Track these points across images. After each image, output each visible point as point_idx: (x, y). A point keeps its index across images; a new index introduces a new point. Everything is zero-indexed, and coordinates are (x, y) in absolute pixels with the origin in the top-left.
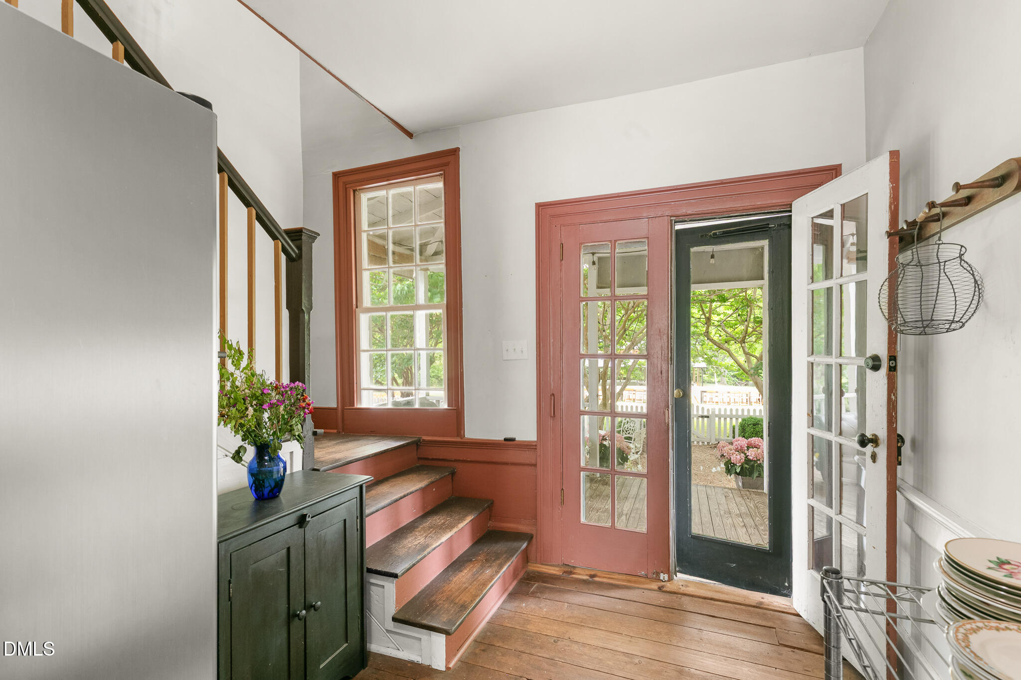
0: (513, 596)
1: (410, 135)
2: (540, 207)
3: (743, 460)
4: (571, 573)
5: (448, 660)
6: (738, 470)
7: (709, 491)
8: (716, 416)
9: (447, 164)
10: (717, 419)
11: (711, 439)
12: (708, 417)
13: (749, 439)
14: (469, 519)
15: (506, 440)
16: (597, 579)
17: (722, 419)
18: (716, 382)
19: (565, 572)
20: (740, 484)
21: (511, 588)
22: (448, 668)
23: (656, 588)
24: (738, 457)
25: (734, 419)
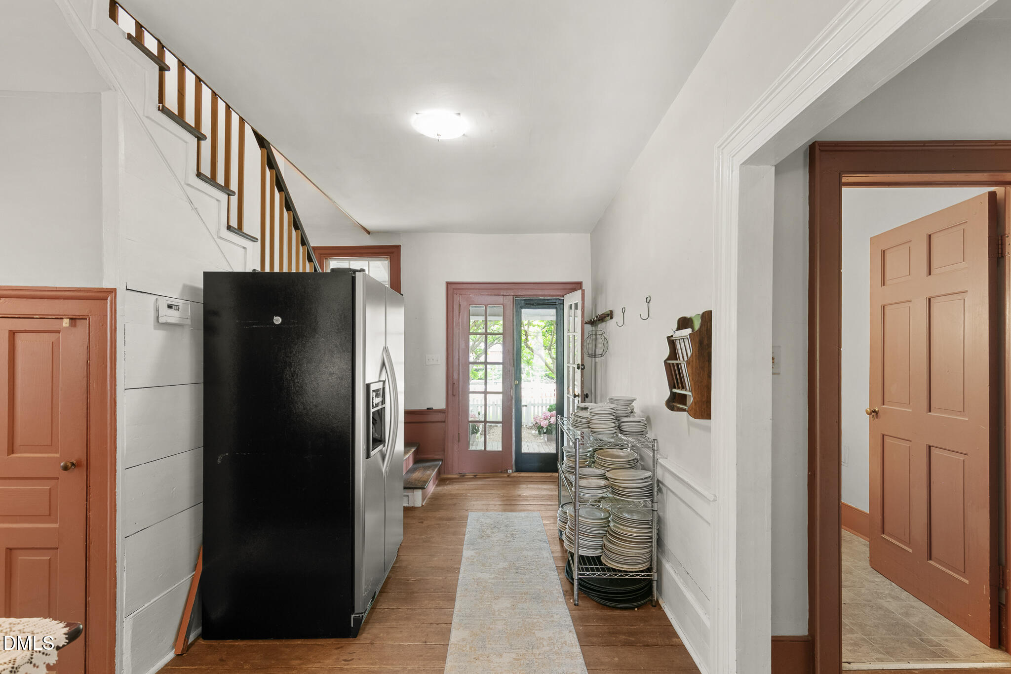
0: (438, 485)
1: (369, 233)
2: (448, 284)
3: (547, 424)
4: (464, 476)
5: (423, 502)
6: (545, 431)
7: (528, 444)
8: (532, 405)
9: (392, 253)
10: (532, 407)
11: (528, 422)
12: (526, 406)
13: (552, 413)
14: (413, 450)
15: (428, 409)
16: (477, 476)
17: (536, 407)
18: (531, 381)
19: (461, 476)
20: (546, 440)
21: (436, 483)
22: (422, 505)
23: (506, 476)
24: (545, 422)
25: (544, 407)
